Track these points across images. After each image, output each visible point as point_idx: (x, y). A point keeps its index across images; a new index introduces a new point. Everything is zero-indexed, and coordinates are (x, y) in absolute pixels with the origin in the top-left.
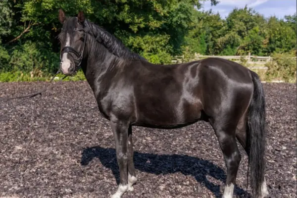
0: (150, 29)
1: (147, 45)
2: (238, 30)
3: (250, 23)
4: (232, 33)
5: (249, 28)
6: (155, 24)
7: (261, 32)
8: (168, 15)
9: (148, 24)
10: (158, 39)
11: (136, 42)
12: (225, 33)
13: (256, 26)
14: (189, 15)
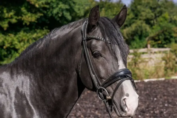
0: (24, 24)
1: (22, 44)
2: (144, 18)
3: (158, 9)
4: (139, 22)
5: (157, 15)
6: (29, 18)
7: (171, 19)
8: (48, 6)
9: (21, 19)
10: (35, 35)
11: (8, 41)
12: (131, 22)
13: (165, 12)
14: (72, 4)
